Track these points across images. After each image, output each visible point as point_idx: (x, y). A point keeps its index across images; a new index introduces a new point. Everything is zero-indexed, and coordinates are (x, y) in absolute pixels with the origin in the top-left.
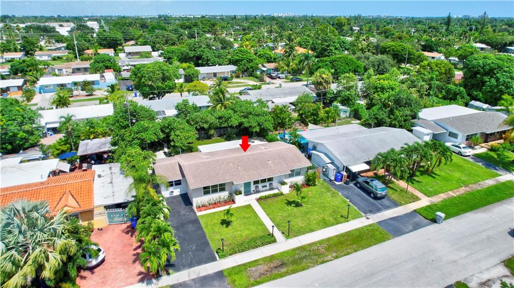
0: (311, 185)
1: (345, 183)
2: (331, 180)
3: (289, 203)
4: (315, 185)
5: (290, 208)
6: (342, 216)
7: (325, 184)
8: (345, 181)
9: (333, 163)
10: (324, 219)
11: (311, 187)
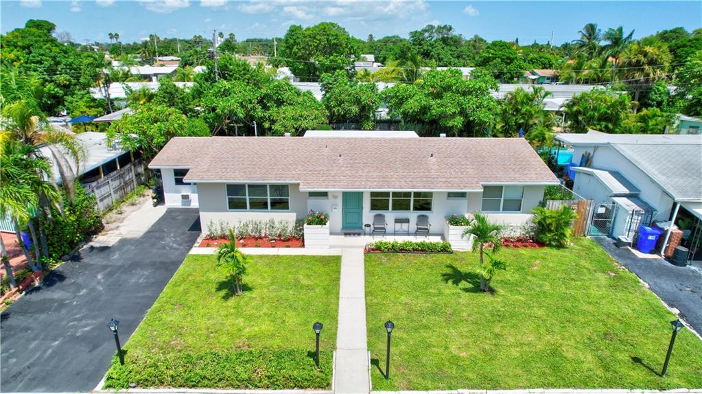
0: (550, 245)
1: (668, 258)
2: (619, 243)
3: (456, 276)
4: (560, 246)
5: (449, 288)
6: (636, 360)
7: (598, 249)
8: (670, 253)
9: (634, 196)
10: (555, 352)
11: (546, 250)
